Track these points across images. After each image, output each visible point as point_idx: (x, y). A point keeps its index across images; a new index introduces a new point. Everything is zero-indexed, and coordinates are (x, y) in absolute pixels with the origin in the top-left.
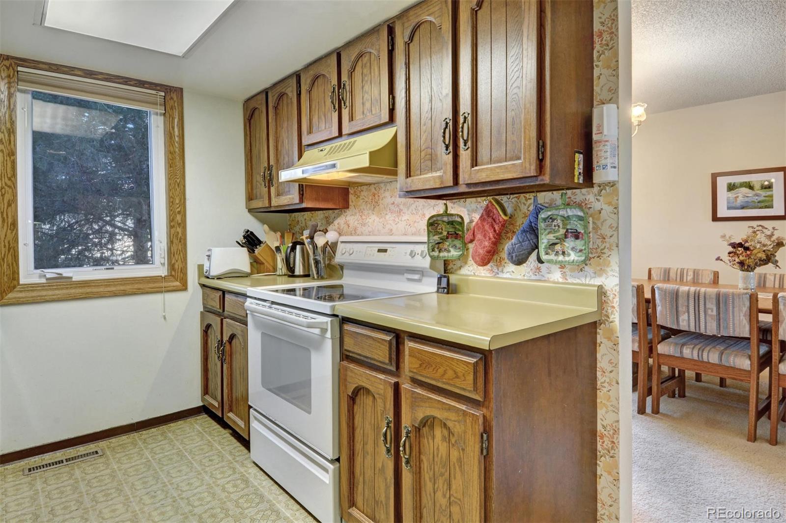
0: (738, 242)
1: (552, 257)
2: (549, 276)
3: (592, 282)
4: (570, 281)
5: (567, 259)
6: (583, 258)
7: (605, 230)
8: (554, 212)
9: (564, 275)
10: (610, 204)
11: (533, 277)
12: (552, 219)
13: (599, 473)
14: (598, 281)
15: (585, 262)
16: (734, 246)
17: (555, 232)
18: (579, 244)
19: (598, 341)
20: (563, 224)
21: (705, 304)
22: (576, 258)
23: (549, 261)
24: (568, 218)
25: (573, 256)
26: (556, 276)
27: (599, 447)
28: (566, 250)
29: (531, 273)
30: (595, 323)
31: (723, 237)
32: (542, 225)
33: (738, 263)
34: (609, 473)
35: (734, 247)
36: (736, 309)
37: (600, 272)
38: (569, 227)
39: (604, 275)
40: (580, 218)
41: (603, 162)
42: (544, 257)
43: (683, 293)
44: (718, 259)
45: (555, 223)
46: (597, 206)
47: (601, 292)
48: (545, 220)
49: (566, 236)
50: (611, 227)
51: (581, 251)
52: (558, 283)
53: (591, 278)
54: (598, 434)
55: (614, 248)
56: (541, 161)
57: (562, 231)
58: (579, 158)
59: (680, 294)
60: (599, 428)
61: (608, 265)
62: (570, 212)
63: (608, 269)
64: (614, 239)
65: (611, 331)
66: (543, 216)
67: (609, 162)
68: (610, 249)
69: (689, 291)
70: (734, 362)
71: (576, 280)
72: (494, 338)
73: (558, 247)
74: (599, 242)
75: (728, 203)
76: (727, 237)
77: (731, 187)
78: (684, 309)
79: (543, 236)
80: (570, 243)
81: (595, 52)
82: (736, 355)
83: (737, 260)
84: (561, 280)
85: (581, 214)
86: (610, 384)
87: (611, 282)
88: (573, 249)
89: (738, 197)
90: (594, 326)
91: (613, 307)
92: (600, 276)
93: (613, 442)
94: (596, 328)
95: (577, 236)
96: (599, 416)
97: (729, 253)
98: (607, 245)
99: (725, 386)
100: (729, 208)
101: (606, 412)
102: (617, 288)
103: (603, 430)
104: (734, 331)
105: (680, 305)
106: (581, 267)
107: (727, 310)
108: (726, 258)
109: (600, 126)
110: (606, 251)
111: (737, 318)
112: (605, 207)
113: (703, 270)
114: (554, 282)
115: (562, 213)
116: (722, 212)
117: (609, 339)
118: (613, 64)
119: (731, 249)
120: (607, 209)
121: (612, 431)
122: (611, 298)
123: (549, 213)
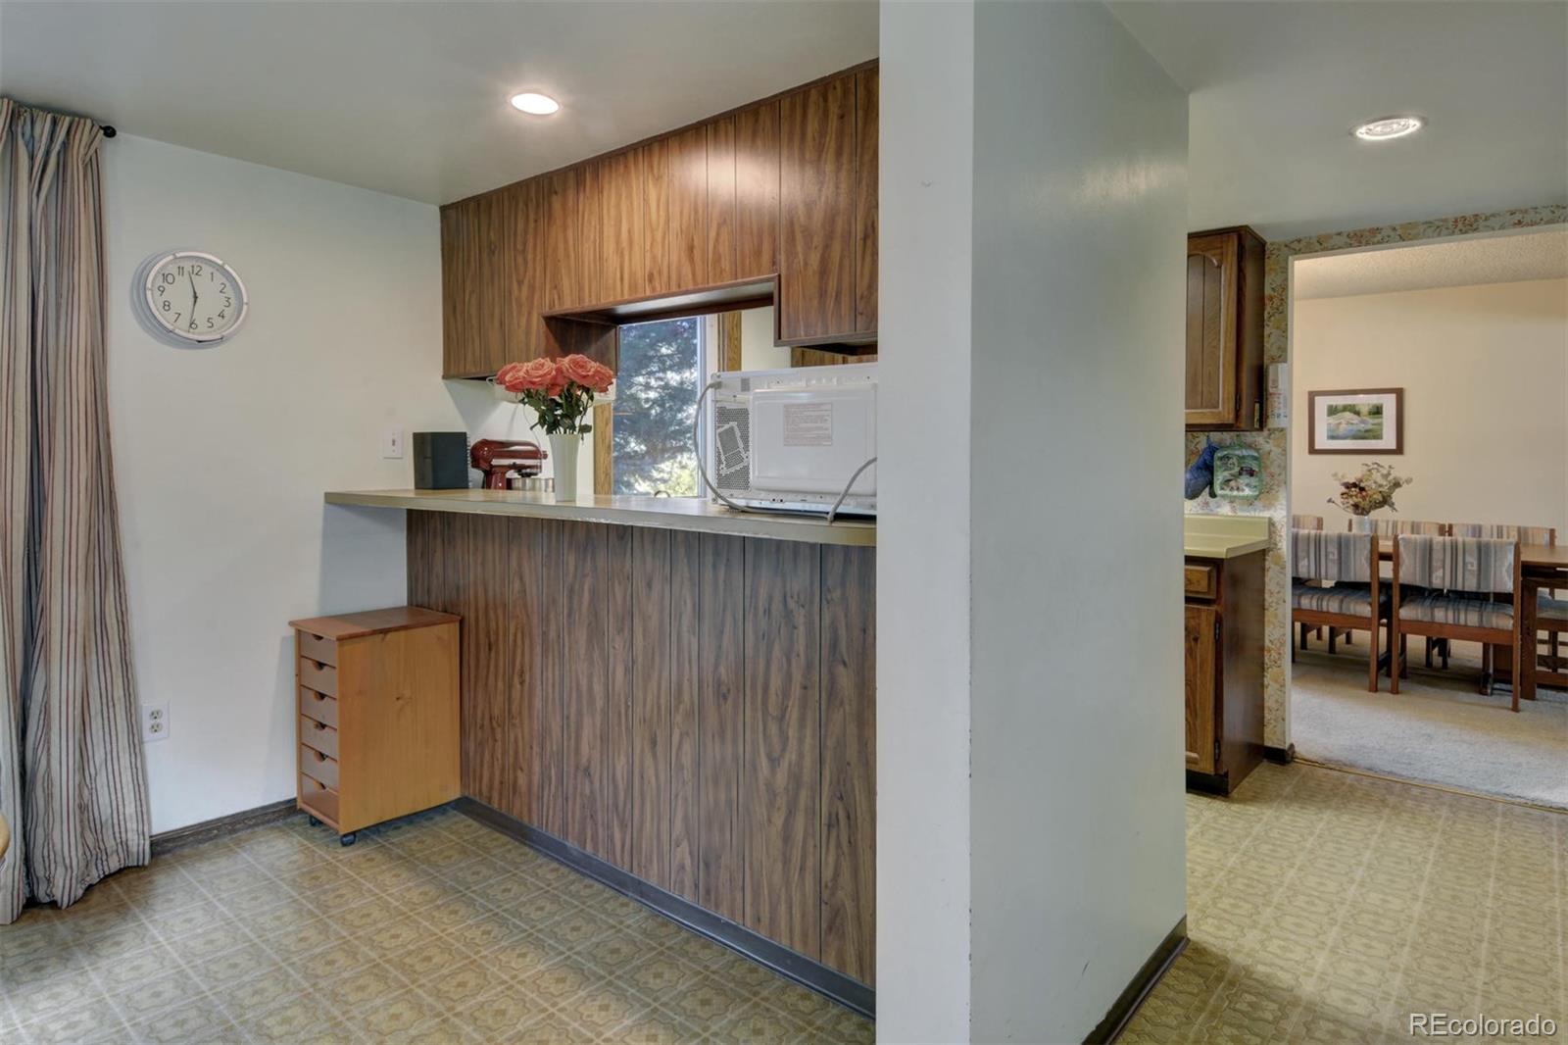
0: (1352, 481)
1: (1227, 492)
2: (1219, 510)
3: (1261, 515)
4: (1240, 514)
5: (1241, 494)
6: (1257, 493)
7: (1274, 469)
8: (1230, 452)
9: (1234, 509)
10: (1278, 446)
11: (1200, 512)
12: (1227, 457)
13: (1266, 683)
14: (1266, 514)
15: (1256, 498)
16: (1348, 486)
17: (1231, 469)
18: (1253, 481)
19: (1267, 567)
20: (1239, 463)
21: (1326, 548)
22: (1251, 493)
23: (1223, 496)
24: (1243, 457)
25: (1247, 492)
26: (1225, 510)
27: (1266, 660)
28: (1240, 486)
29: (1198, 508)
30: (1264, 550)
31: (1335, 475)
32: (1217, 463)
33: (1353, 505)
34: (1276, 681)
35: (1347, 488)
36: (1358, 552)
37: (1267, 507)
38: (1243, 465)
39: (1273, 509)
40: (1256, 458)
41: (1276, 411)
42: (1218, 492)
43: (1302, 536)
44: (1330, 501)
45: (1231, 461)
46: (1267, 447)
47: (1271, 523)
48: (1221, 458)
49: (1240, 474)
50: (1279, 466)
51: (1255, 487)
52: (1227, 516)
53: (1260, 511)
54: (1266, 648)
55: (1283, 484)
56: (1237, 411)
57: (1237, 469)
58: (1257, 406)
59: (1300, 537)
60: (1267, 643)
61: (1276, 499)
62: (1245, 452)
63: (1276, 503)
64: (1282, 477)
65: (1279, 557)
66: (1219, 455)
67: (1282, 411)
68: (1278, 486)
69: (1309, 534)
70: (1354, 609)
71: (1244, 513)
72: (1228, 550)
73: (1232, 483)
74: (1268, 479)
75: (1329, 430)
76: (1340, 475)
77: (1332, 411)
78: (1304, 554)
79: (1219, 473)
80: (1244, 480)
81: (1266, 313)
82: (1357, 603)
83: (1351, 502)
84: (1230, 514)
85: (1256, 454)
86: (1277, 603)
87: (1279, 514)
88: (1247, 485)
89: (1340, 423)
90: (1263, 553)
91: (1281, 536)
92: (1269, 509)
93: (1280, 654)
94: (1264, 555)
95: (1251, 473)
96: (1267, 632)
97: (1342, 494)
98: (1276, 482)
99: (1335, 653)
100: (1332, 437)
101: (1274, 628)
102: (1285, 520)
103: (1270, 645)
104: (1355, 575)
105: (1299, 550)
106: (1250, 502)
107: (1348, 554)
108: (1339, 500)
109: (1275, 381)
110: (1275, 487)
111: (1358, 562)
112: (1273, 448)
113: (1304, 516)
114: (1222, 515)
115: (1237, 452)
116: (1322, 442)
117: (1276, 564)
118: (1283, 326)
119: (1344, 490)
120: (1276, 451)
121: (1278, 645)
122: (1279, 528)
123: (1226, 453)
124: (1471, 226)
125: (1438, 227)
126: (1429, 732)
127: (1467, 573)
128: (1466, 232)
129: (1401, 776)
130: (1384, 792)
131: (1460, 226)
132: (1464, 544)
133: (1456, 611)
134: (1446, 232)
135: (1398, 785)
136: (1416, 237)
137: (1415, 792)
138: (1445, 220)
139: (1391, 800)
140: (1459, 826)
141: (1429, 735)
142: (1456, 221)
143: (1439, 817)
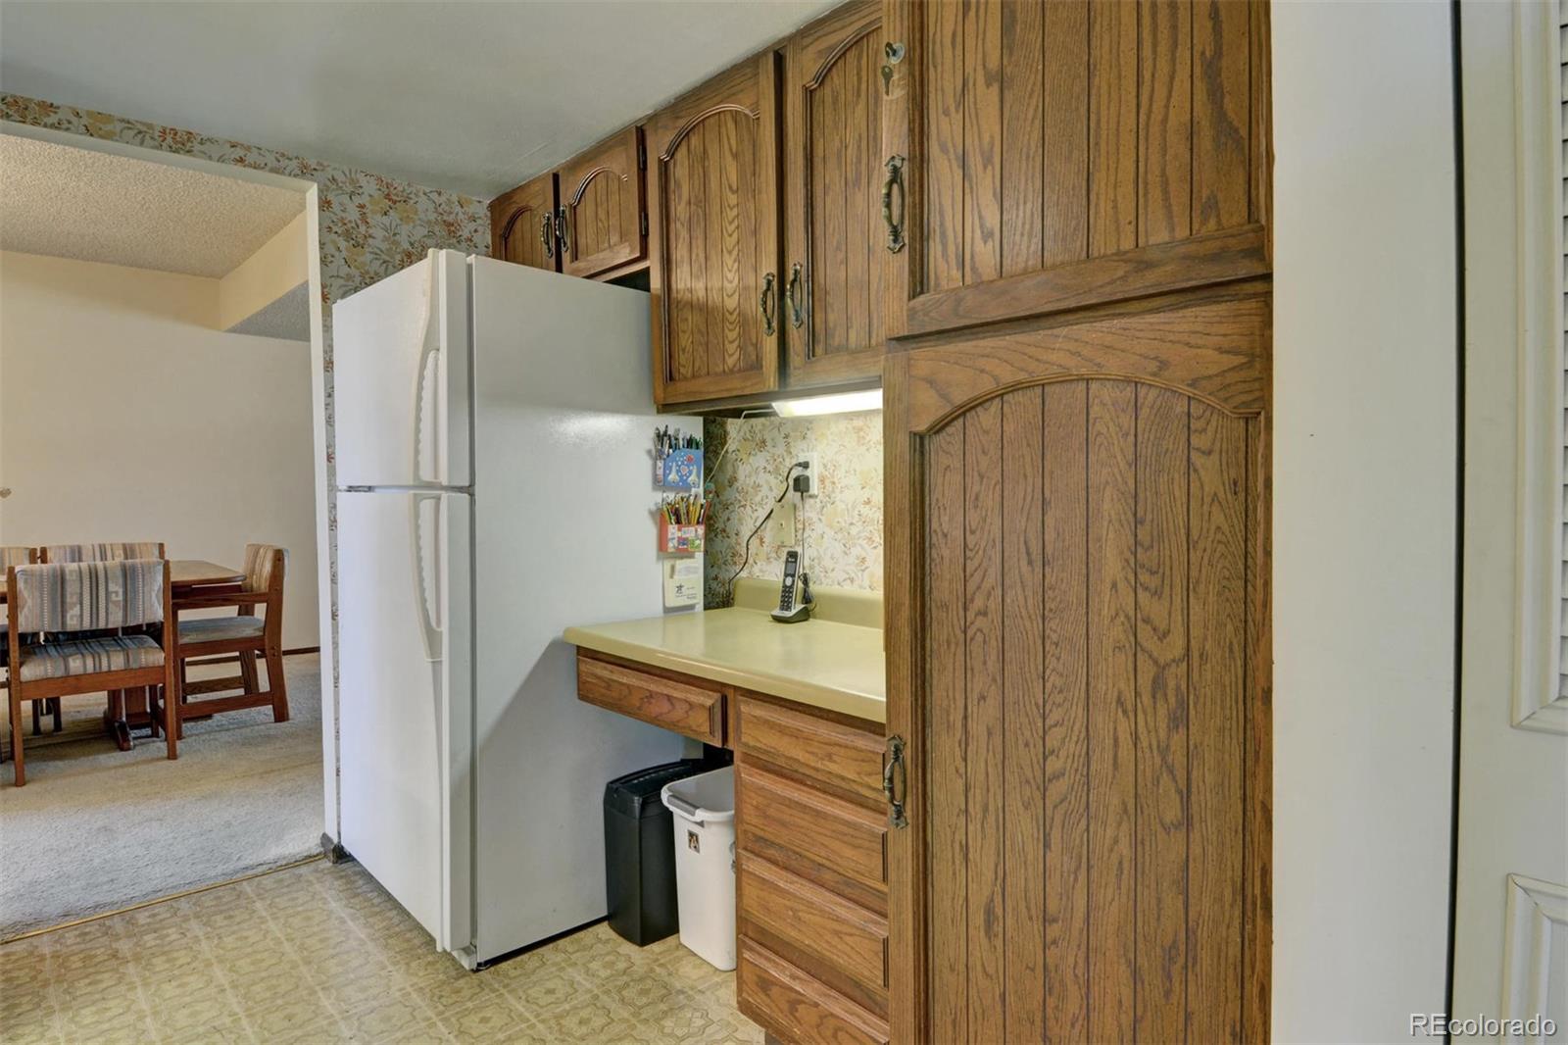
124: (183, 145)
125: (140, 132)
126: (100, 824)
127: (110, 605)
128: (176, 151)
129: (113, 904)
130: (105, 940)
131: (169, 140)
132: (141, 564)
133: (95, 655)
134: (152, 143)
135: (117, 919)
136: (108, 136)
137: (142, 918)
138: (150, 126)
139: (125, 947)
140: (229, 941)
141: (105, 828)
142: (164, 132)
143: (197, 939)
